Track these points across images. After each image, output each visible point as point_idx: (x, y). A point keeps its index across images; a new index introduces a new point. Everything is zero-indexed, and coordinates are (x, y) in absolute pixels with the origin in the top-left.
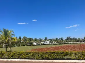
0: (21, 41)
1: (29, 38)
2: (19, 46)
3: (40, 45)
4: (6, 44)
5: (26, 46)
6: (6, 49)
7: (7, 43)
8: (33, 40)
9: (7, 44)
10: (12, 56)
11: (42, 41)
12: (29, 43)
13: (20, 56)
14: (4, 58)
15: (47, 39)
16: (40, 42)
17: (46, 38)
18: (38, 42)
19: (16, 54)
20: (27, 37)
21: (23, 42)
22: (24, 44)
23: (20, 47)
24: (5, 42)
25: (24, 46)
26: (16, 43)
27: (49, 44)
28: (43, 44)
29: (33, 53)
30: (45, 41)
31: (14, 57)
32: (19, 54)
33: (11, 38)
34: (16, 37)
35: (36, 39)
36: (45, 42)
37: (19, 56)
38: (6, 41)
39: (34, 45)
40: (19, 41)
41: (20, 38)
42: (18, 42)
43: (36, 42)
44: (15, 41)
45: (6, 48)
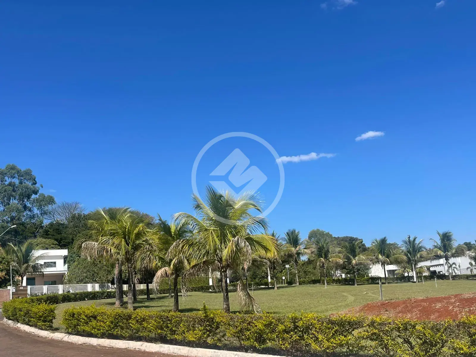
0: (298, 254)
1: (345, 239)
2: (290, 283)
3: (409, 279)
4: (223, 269)
5: (326, 287)
6: (227, 299)
7: (228, 266)
8: (364, 249)
9: (229, 272)
10: (260, 339)
11: (423, 259)
12: (343, 267)
13: (302, 338)
14: (219, 348)
15: (455, 244)
16: (409, 261)
17: (446, 238)
18: (397, 262)
19: (281, 327)
20: (328, 235)
21: (310, 262)
22: (318, 272)
23: (297, 289)
24: (220, 260)
25: (315, 282)
26: (273, 264)
27: (467, 277)
28: (426, 274)
29: (372, 324)
30: (440, 253)
31: (269, 344)
32: (296, 327)
33: (249, 239)
34: (270, 232)
35: (383, 241)
36: (442, 261)
37: (295, 337)
38: (225, 253)
39: (374, 280)
40: (290, 256)
41: (294, 240)
42: (285, 262)
43: (383, 264)
44: (270, 255)
45: (227, 291)
